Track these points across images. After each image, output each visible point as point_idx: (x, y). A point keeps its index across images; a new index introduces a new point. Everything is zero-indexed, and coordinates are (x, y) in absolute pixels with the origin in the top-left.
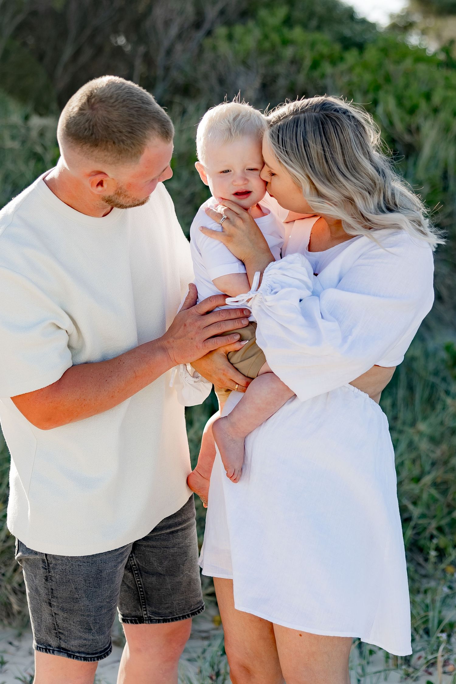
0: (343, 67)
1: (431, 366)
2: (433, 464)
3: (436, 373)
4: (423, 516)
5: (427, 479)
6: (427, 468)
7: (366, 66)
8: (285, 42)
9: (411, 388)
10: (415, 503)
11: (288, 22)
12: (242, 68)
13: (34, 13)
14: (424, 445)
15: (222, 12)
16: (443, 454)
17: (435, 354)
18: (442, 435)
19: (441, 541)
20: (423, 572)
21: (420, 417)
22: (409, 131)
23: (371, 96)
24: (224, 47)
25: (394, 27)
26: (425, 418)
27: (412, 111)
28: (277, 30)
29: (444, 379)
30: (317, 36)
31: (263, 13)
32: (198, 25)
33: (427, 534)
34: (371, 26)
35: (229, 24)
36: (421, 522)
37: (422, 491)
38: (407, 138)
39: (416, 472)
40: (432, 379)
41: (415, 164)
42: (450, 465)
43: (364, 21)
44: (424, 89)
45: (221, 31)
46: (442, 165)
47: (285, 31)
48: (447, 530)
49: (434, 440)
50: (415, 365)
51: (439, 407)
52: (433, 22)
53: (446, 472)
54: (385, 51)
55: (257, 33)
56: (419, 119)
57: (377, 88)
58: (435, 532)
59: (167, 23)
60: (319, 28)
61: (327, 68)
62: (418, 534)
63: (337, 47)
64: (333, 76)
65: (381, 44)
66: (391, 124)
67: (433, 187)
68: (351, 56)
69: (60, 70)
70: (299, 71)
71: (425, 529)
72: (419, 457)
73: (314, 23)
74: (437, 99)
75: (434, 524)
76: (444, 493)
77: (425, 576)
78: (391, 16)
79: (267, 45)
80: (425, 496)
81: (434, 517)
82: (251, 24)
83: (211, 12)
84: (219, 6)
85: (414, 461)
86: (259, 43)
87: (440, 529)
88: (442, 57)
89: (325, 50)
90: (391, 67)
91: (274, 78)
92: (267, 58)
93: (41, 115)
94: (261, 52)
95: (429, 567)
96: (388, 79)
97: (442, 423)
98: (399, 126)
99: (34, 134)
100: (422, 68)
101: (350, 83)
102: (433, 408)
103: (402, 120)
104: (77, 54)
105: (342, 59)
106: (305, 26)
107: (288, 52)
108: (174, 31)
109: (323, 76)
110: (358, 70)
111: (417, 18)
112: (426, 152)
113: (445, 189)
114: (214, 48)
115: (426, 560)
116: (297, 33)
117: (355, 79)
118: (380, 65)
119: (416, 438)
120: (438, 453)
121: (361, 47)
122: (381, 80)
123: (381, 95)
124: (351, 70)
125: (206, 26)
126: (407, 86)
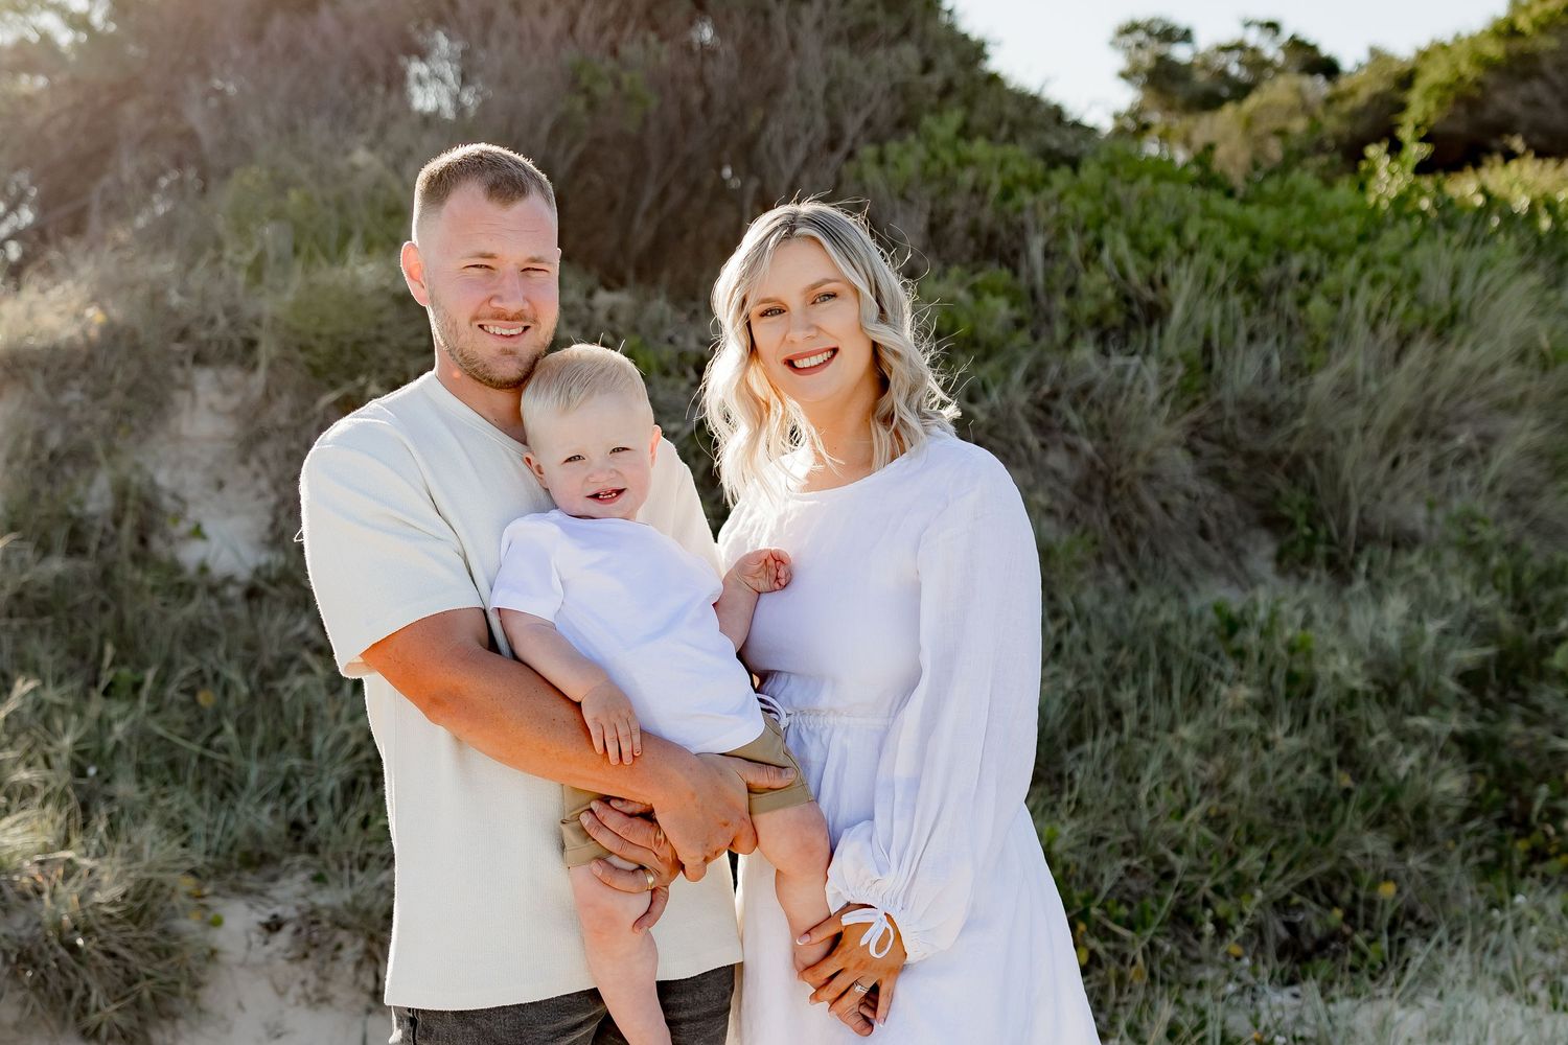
0: (1049, 194)
1: (1196, 638)
2: (1204, 788)
3: (1203, 647)
4: (1192, 870)
5: (1195, 813)
6: (1196, 794)
7: (1082, 192)
8: (962, 163)
9: (1166, 672)
10: (1178, 851)
11: (965, 132)
12: (898, 204)
13: (599, 142)
14: (1189, 760)
15: (868, 123)
16: (1219, 771)
17: (1200, 618)
18: (1216, 742)
19: (1222, 908)
20: (1193, 954)
21: (1180, 716)
22: (1152, 285)
23: (1091, 236)
24: (872, 174)
25: (1120, 131)
26: (1189, 719)
27: (1154, 254)
28: (951, 145)
29: (1216, 656)
30: (1009, 149)
31: (928, 121)
32: (833, 145)
33: (1199, 896)
34: (1091, 131)
35: (878, 140)
36: (1187, 878)
37: (1187, 830)
38: (1149, 295)
39: (1178, 800)
40: (1198, 656)
41: (1161, 333)
42: (1230, 789)
43: (1076, 125)
44: (1172, 219)
45: (868, 151)
46: (1201, 333)
47: (961, 144)
48: (1228, 889)
49: (1206, 752)
50: (1171, 636)
51: (1210, 697)
52: (1180, 123)
53: (1223, 800)
54: (1111, 167)
55: (920, 151)
56: (1165, 266)
57: (1101, 222)
58: (1210, 894)
59: (789, 144)
60: (1011, 138)
61: (1025, 197)
62: (1184, 897)
63: (1040, 165)
64: (1034, 208)
65: (1104, 156)
66: (1124, 275)
67: (1190, 367)
68: (1061, 178)
69: (638, 223)
70: (983, 204)
71: (1195, 890)
72: (1182, 777)
73: (1004, 131)
74: (1191, 235)
75: (1208, 882)
76: (1222, 831)
77: (1198, 961)
78: (1117, 117)
79: (935, 168)
80: (1193, 839)
81: (1209, 871)
82: (911, 138)
83: (852, 125)
84: (862, 117)
85: (1174, 787)
86: (925, 165)
87: (1217, 889)
88: (1194, 171)
89: (1022, 172)
90: (1120, 191)
91: (948, 218)
92: (936, 187)
93: (609, 288)
94: (927, 178)
95: (1204, 947)
96: (1116, 208)
97: (1215, 724)
98: (1136, 278)
99: (601, 316)
100: (1166, 189)
101: (1060, 217)
102: (1200, 704)
103: (1139, 267)
104: (664, 194)
105: (1046, 182)
106: (990, 138)
107: (967, 177)
108: (799, 155)
109: (1020, 209)
110: (1071, 197)
111: (1155, 117)
112: (1178, 314)
113: (1209, 368)
114: (859, 177)
115: (1199, 936)
116: (979, 148)
117: (1068, 211)
118: (1104, 189)
119: (1176, 750)
120: (1210, 772)
121: (1074, 164)
122: (1105, 211)
123: (1107, 231)
124: (1061, 197)
125: (846, 145)
126: (1144, 217)
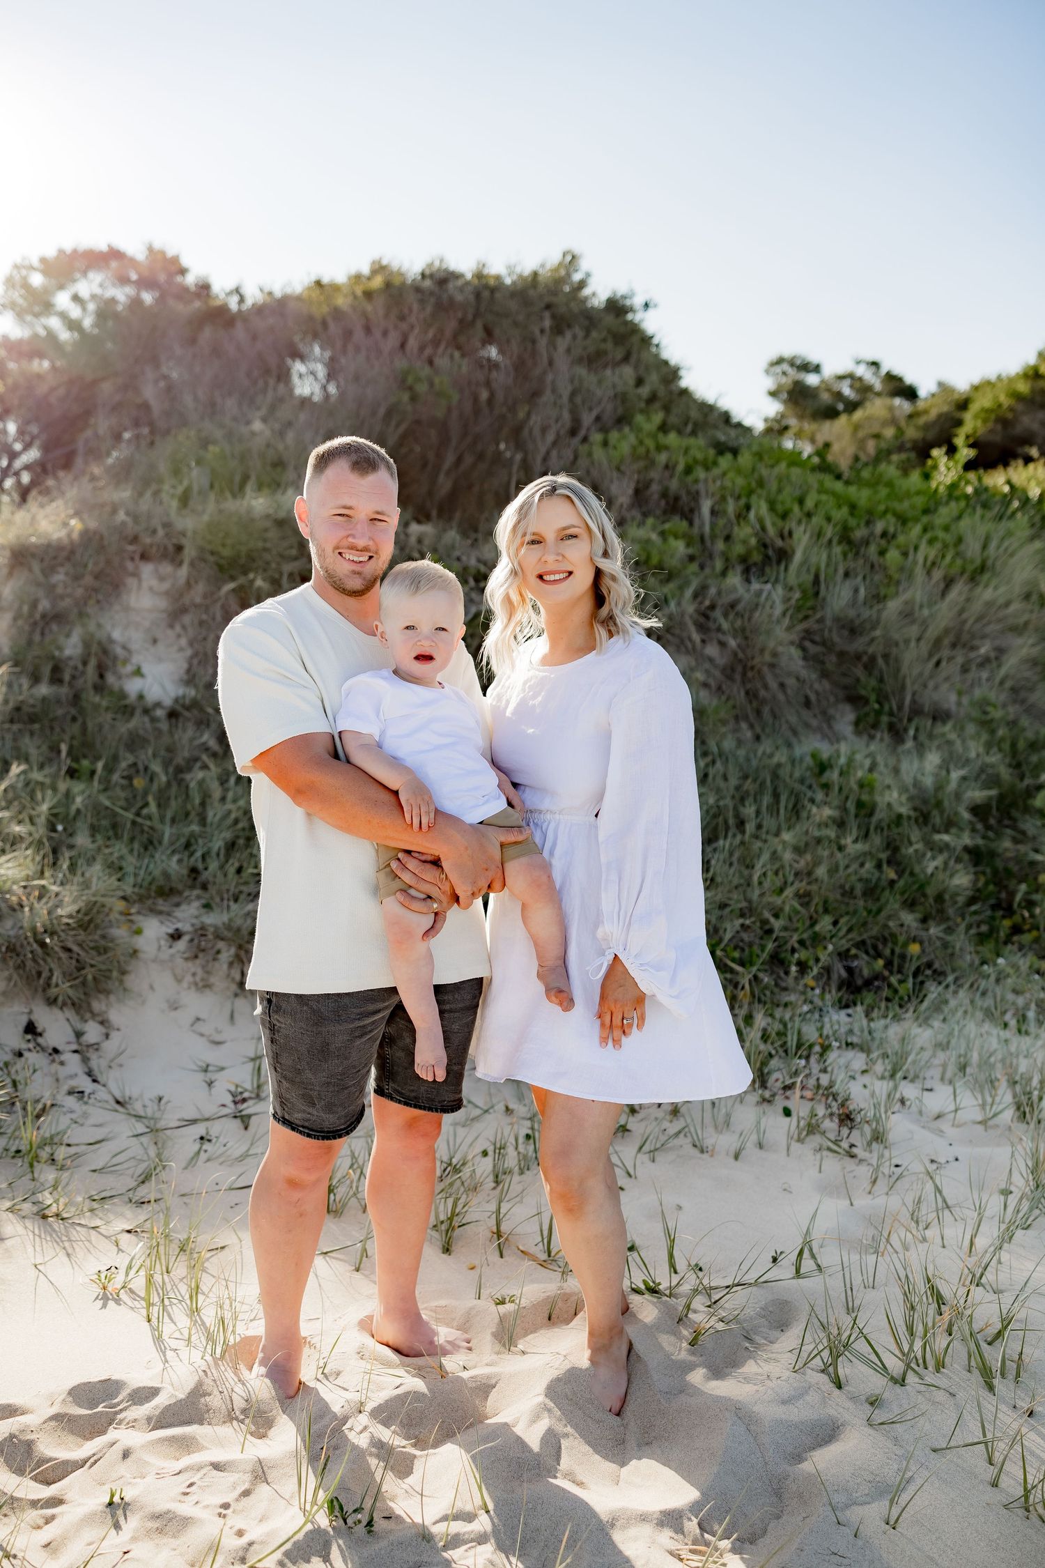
0: (716, 472)
1: (797, 774)
2: (796, 874)
3: (802, 781)
4: (785, 929)
5: (789, 892)
6: (791, 878)
7: (739, 471)
8: (660, 448)
9: (776, 796)
10: (776, 916)
11: (664, 428)
12: (615, 474)
13: (418, 422)
14: (788, 856)
15: (598, 419)
16: (807, 864)
17: (801, 760)
18: (807, 844)
19: (802, 955)
20: (783, 984)
21: (784, 826)
22: (782, 537)
23: (743, 501)
24: (599, 453)
25: (768, 431)
26: (789, 829)
27: (784, 516)
28: (654, 436)
29: (810, 787)
30: (692, 441)
31: (639, 419)
32: (573, 432)
33: (789, 947)
34: (748, 430)
35: (604, 430)
36: (782, 934)
37: (784, 902)
38: (779, 543)
39: (779, 882)
40: (797, 786)
41: (786, 569)
42: (814, 876)
43: (739, 425)
44: (798, 493)
45: (597, 437)
46: (813, 571)
47: (660, 435)
48: (808, 943)
49: (799, 850)
50: (781, 772)
51: (804, 814)
52: (808, 427)
53: (809, 883)
54: (759, 456)
55: (632, 439)
56: (791, 524)
57: (751, 493)
58: (796, 945)
59: (544, 430)
60: (694, 433)
61: (700, 473)
62: (779, 947)
63: (712, 452)
64: (706, 480)
65: (755, 448)
66: (763, 529)
67: (804, 592)
68: (725, 461)
69: (442, 477)
70: (671, 476)
71: (786, 943)
72: (782, 867)
73: (689, 428)
74: (809, 503)
75: (796, 937)
76: (806, 905)
77: (785, 989)
78: (766, 420)
79: (642, 450)
80: (787, 908)
81: (796, 930)
82: (626, 429)
83: (587, 419)
84: (594, 413)
85: (776, 873)
86: (634, 448)
87: (802, 943)
88: (816, 460)
89: (699, 456)
90: (765, 472)
91: (647, 485)
92: (642, 464)
93: (419, 522)
94: (635, 457)
95: (790, 981)
96: (761, 483)
97: (807, 832)
98: (771, 531)
99: (413, 540)
100: (796, 472)
101: (723, 488)
102: (798, 818)
103: (774, 524)
104: (459, 460)
105: (715, 463)
106: (680, 432)
107: (662, 458)
108: (550, 437)
109: (696, 481)
110: (731, 475)
111: (793, 422)
112: (798, 557)
113: (817, 594)
114: (590, 454)
115: (787, 973)
116: (672, 438)
117: (728, 484)
118: (754, 470)
119: (780, 848)
120: (802, 864)
121: (735, 452)
122: (754, 484)
123: (754, 499)
124: (724, 474)
125: (582, 433)
126: (780, 491)
